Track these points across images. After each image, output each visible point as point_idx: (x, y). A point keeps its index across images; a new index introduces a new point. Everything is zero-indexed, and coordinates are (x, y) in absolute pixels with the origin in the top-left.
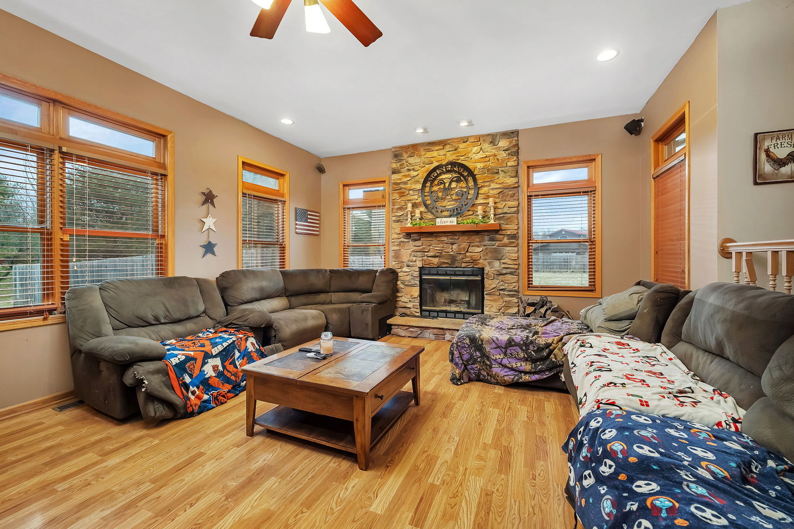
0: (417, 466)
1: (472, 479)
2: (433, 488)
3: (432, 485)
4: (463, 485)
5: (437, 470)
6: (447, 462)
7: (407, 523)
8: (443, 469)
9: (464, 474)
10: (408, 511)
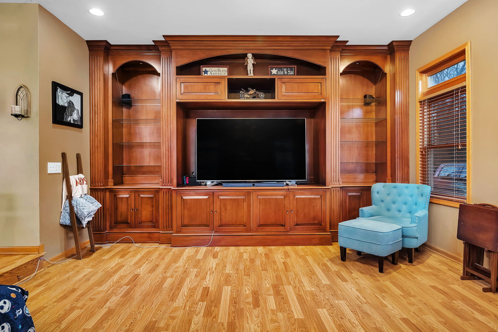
0: (216, 308)
1: (181, 305)
2: (202, 300)
3: (203, 301)
4: (186, 301)
5: (202, 309)
6: (196, 315)
7: (211, 287)
8: (198, 310)
9: (185, 306)
10: (212, 290)
